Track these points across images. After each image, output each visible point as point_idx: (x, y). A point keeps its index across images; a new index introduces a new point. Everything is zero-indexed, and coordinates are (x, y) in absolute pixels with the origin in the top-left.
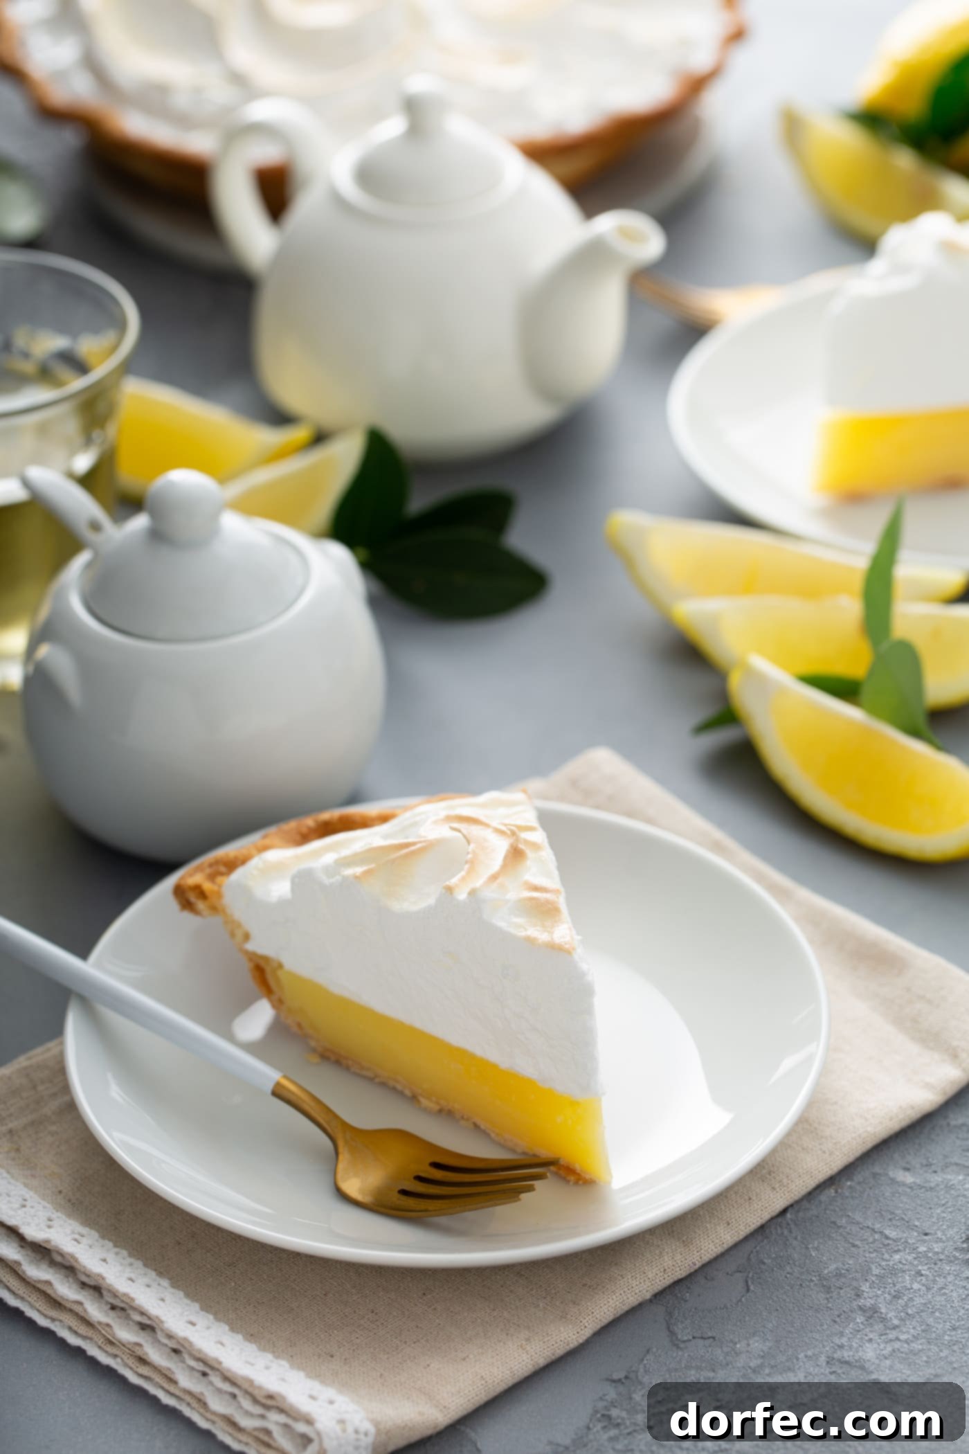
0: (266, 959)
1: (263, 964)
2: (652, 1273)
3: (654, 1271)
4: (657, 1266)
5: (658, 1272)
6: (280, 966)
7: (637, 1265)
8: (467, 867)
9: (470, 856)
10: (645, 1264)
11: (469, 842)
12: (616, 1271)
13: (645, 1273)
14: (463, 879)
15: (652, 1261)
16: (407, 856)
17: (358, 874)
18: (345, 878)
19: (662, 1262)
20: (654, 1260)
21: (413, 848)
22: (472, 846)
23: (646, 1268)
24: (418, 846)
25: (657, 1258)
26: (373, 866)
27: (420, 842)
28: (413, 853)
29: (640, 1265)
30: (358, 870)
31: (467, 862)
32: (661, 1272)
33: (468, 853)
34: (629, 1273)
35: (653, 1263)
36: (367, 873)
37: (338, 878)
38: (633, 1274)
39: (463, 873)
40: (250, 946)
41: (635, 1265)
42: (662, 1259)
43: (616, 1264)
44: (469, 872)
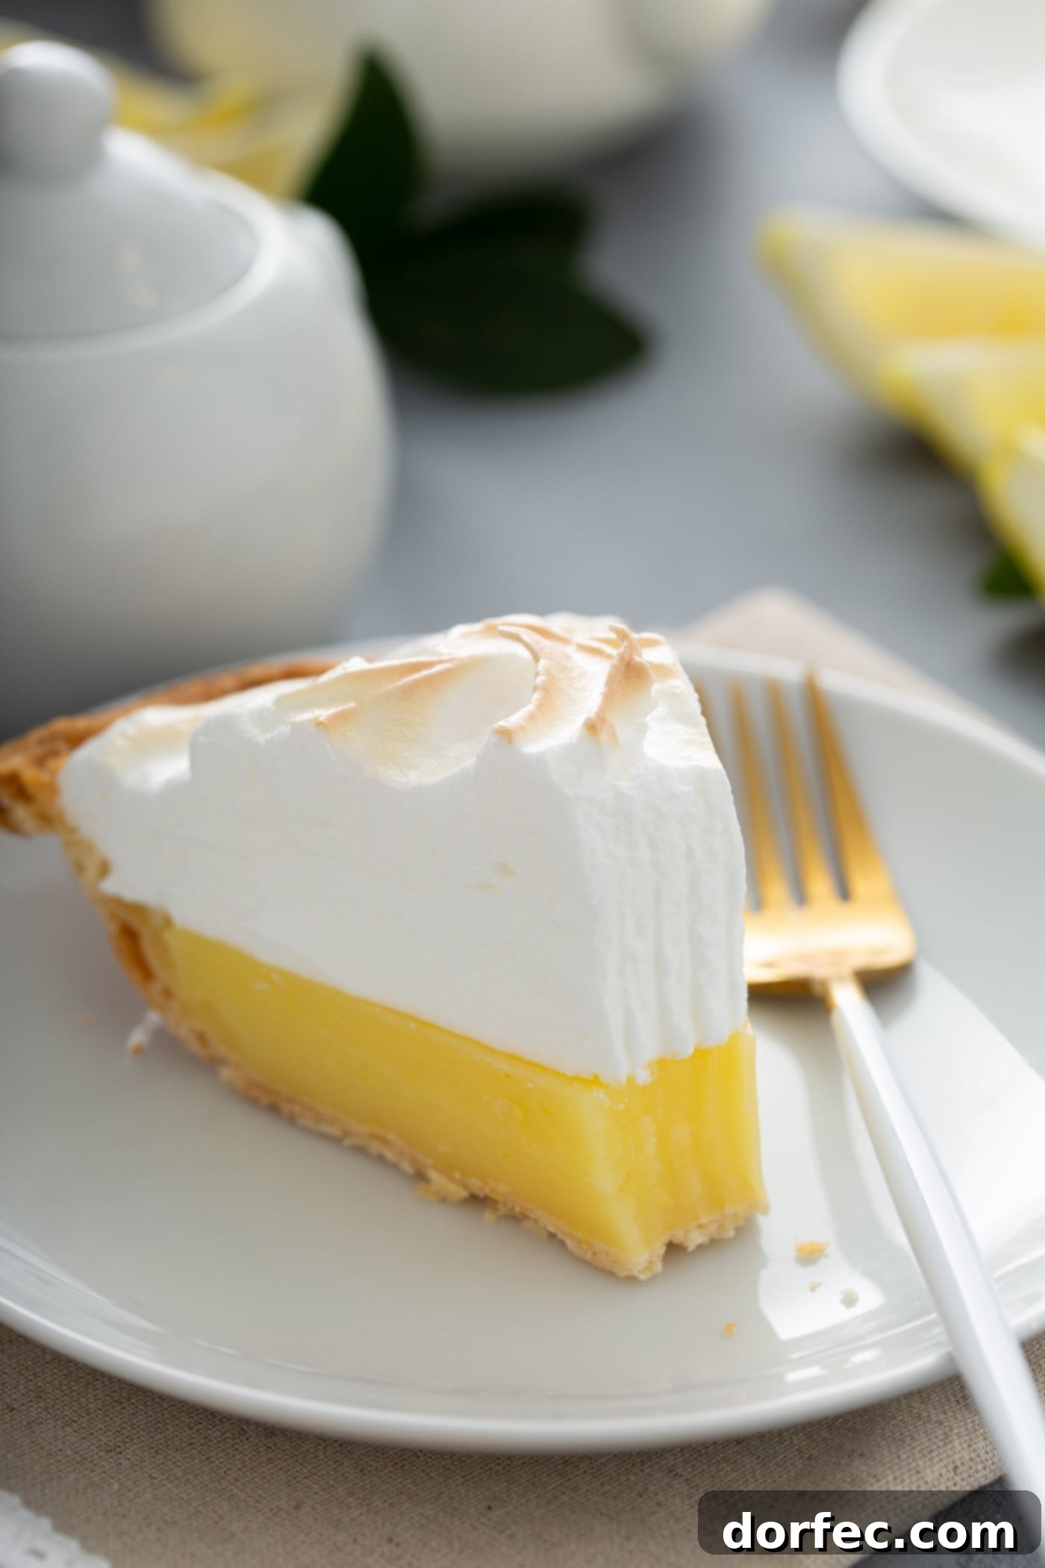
0: (138, 909)
1: (134, 922)
2: (933, 1472)
3: (936, 1468)
4: (941, 1460)
5: (944, 1471)
6: (168, 922)
7: (904, 1456)
8: (536, 696)
9: (540, 679)
10: (918, 1456)
11: (536, 658)
12: (864, 1468)
13: (918, 1472)
14: (532, 717)
15: (932, 1451)
16: (418, 683)
17: (321, 719)
18: (297, 728)
19: (950, 1453)
20: (935, 1447)
21: (425, 673)
22: (543, 664)
23: (920, 1463)
24: (438, 668)
25: (941, 1444)
26: (352, 705)
27: (441, 662)
28: (429, 680)
29: (908, 1457)
30: (323, 714)
31: (535, 689)
32: (948, 1471)
33: (537, 674)
34: (889, 1472)
35: (934, 1454)
36: (340, 718)
37: (284, 729)
38: (898, 1473)
39: (531, 707)
40: (111, 886)
41: (899, 1457)
42: (950, 1446)
43: (862, 1455)
44: (542, 706)
